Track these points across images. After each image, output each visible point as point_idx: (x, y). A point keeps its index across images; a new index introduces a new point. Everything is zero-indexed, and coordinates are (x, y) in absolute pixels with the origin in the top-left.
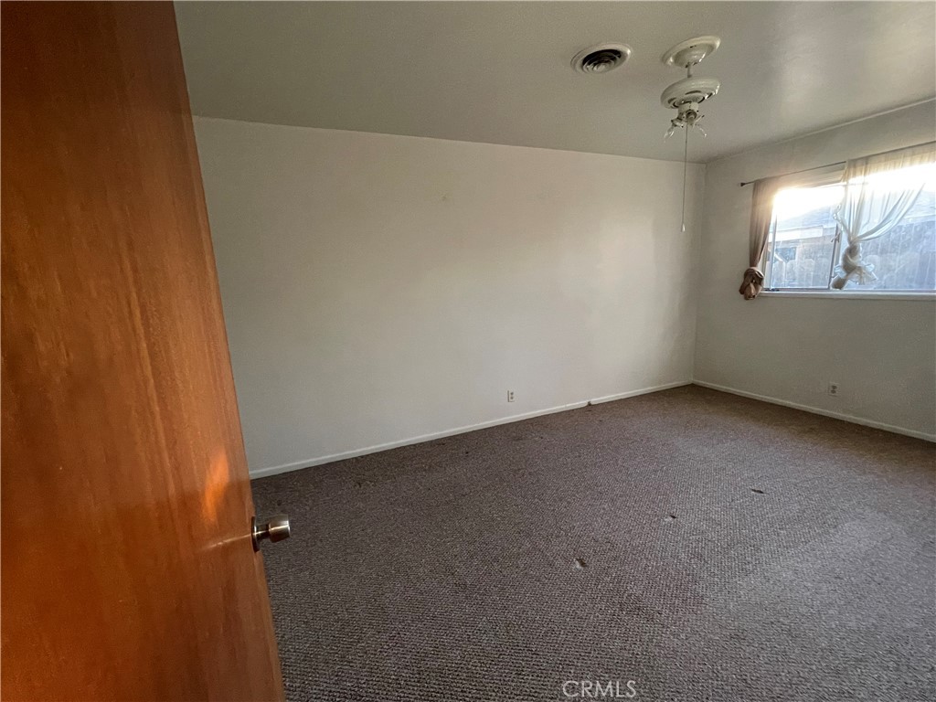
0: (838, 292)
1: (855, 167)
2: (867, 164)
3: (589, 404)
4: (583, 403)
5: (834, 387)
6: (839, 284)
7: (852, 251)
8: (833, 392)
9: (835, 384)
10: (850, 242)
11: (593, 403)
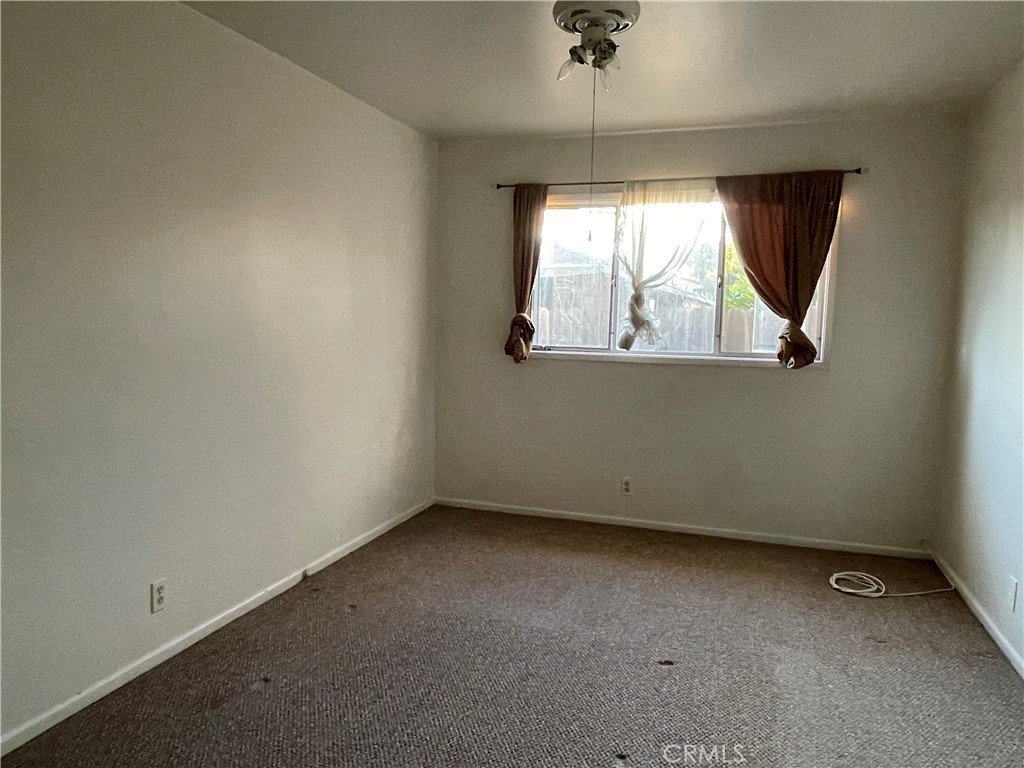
0: (624, 353)
1: (633, 190)
2: (645, 190)
3: (305, 577)
4: (293, 577)
5: (627, 484)
6: (627, 343)
7: (637, 300)
8: (627, 490)
9: (626, 478)
10: (636, 289)
11: (310, 573)
